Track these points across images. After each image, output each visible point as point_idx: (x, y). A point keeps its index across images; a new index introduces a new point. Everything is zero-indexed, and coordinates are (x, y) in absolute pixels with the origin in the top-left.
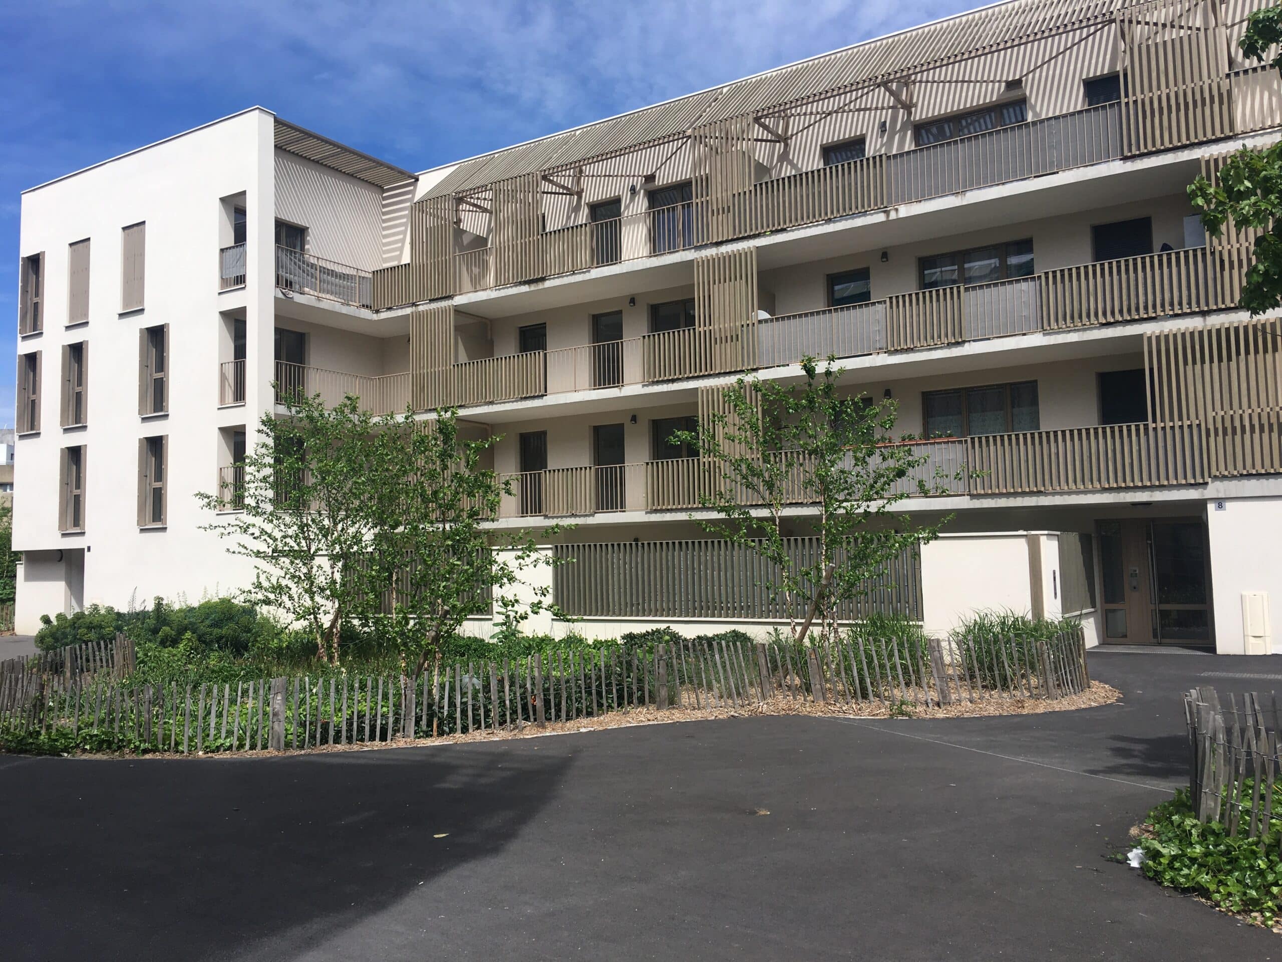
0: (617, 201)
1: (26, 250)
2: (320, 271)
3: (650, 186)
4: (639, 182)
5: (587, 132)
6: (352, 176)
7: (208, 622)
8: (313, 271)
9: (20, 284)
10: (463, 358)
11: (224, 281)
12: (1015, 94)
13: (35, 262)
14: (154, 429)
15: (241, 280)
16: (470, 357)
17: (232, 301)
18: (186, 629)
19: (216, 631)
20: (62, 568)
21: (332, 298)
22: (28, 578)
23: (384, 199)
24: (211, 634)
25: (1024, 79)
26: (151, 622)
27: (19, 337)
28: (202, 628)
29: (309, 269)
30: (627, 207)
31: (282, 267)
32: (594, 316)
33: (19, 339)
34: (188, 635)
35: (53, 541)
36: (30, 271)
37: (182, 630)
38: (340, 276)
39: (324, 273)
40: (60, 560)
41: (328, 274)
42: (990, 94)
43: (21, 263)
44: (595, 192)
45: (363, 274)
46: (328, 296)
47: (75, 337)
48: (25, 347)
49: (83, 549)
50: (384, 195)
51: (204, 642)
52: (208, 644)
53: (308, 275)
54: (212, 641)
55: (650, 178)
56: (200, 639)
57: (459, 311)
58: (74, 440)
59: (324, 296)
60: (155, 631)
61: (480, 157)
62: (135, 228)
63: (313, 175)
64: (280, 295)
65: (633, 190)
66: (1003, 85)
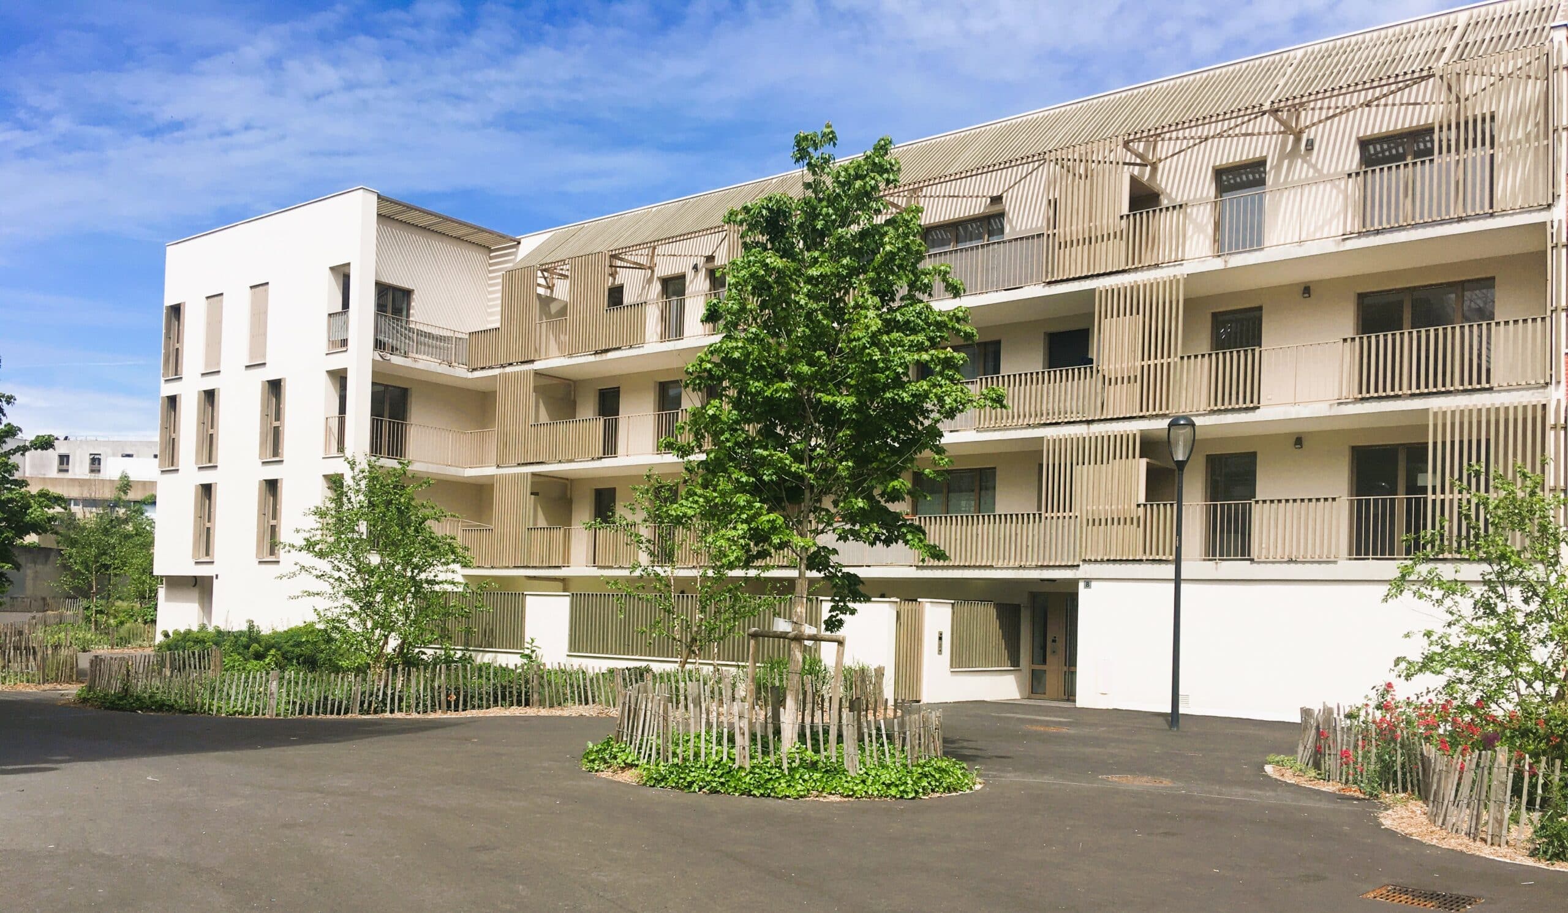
0: (682, 277)
1: (169, 301)
2: (418, 334)
3: (710, 266)
4: (701, 262)
5: (662, 209)
6: (458, 238)
7: (291, 643)
8: (411, 334)
9: (164, 331)
10: (544, 417)
11: (332, 343)
12: (996, 209)
13: (176, 311)
14: (271, 472)
15: (344, 343)
16: (551, 417)
17: (337, 362)
18: (273, 646)
19: (297, 650)
20: (195, 594)
21: (428, 358)
22: (168, 599)
23: (491, 258)
24: (293, 652)
25: (1005, 195)
26: (244, 639)
27: (162, 380)
28: (286, 647)
29: (407, 332)
30: (691, 282)
31: (381, 332)
32: (660, 383)
33: (162, 381)
34: (273, 652)
35: (189, 569)
36: (173, 319)
37: (268, 649)
38: (437, 338)
39: (421, 335)
40: (195, 586)
41: (425, 337)
42: (977, 207)
43: (165, 311)
44: (666, 268)
45: (460, 335)
46: (425, 357)
47: (209, 383)
48: (168, 390)
49: (212, 577)
50: (492, 255)
51: (286, 658)
52: (290, 660)
53: (405, 338)
54: (293, 658)
55: (710, 259)
56: (284, 655)
57: (538, 374)
58: (207, 477)
59: (420, 357)
60: (247, 647)
61: (571, 227)
62: (261, 288)
63: (419, 241)
64: (378, 358)
65: (695, 267)
66: (989, 200)
